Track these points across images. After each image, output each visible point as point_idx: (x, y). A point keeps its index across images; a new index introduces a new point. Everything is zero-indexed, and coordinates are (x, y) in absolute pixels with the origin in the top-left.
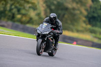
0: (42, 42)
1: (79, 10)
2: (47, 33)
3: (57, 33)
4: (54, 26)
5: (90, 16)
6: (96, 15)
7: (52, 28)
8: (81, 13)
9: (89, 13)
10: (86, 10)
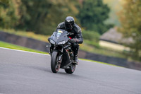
0: (58, 55)
1: (66, 6)
2: (64, 43)
3: (76, 42)
4: (71, 34)
5: (82, 15)
6: (90, 14)
7: (69, 36)
8: (70, 11)
9: (81, 12)
10: (78, 7)
